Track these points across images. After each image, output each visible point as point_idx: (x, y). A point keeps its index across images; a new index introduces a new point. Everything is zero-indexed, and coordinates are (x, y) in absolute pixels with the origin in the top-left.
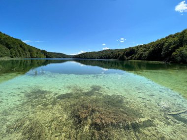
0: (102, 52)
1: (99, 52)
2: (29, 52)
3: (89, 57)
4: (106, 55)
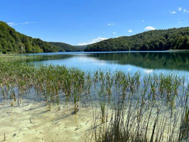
0: (140, 36)
1: (133, 37)
2: (23, 42)
3: (115, 48)
4: (152, 42)
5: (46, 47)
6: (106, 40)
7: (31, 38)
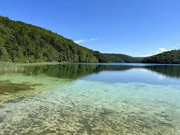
5: (102, 58)
6: (166, 52)
7: (92, 50)
